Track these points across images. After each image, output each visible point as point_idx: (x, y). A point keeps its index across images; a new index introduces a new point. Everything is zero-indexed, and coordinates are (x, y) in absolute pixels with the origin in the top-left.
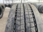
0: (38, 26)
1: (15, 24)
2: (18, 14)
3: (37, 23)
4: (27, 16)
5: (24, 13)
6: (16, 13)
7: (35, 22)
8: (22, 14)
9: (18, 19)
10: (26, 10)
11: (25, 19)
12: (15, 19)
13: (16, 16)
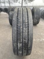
0: (29, 20)
1: (17, 19)
2: (19, 14)
3: (29, 18)
4: (24, 15)
5: (23, 13)
6: (18, 13)
7: (28, 18)
8: (21, 14)
9: (19, 16)
10: (24, 12)
11: (23, 17)
12: (18, 17)
13: (18, 15)
